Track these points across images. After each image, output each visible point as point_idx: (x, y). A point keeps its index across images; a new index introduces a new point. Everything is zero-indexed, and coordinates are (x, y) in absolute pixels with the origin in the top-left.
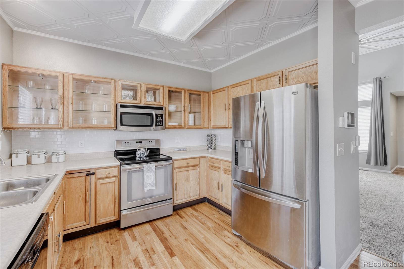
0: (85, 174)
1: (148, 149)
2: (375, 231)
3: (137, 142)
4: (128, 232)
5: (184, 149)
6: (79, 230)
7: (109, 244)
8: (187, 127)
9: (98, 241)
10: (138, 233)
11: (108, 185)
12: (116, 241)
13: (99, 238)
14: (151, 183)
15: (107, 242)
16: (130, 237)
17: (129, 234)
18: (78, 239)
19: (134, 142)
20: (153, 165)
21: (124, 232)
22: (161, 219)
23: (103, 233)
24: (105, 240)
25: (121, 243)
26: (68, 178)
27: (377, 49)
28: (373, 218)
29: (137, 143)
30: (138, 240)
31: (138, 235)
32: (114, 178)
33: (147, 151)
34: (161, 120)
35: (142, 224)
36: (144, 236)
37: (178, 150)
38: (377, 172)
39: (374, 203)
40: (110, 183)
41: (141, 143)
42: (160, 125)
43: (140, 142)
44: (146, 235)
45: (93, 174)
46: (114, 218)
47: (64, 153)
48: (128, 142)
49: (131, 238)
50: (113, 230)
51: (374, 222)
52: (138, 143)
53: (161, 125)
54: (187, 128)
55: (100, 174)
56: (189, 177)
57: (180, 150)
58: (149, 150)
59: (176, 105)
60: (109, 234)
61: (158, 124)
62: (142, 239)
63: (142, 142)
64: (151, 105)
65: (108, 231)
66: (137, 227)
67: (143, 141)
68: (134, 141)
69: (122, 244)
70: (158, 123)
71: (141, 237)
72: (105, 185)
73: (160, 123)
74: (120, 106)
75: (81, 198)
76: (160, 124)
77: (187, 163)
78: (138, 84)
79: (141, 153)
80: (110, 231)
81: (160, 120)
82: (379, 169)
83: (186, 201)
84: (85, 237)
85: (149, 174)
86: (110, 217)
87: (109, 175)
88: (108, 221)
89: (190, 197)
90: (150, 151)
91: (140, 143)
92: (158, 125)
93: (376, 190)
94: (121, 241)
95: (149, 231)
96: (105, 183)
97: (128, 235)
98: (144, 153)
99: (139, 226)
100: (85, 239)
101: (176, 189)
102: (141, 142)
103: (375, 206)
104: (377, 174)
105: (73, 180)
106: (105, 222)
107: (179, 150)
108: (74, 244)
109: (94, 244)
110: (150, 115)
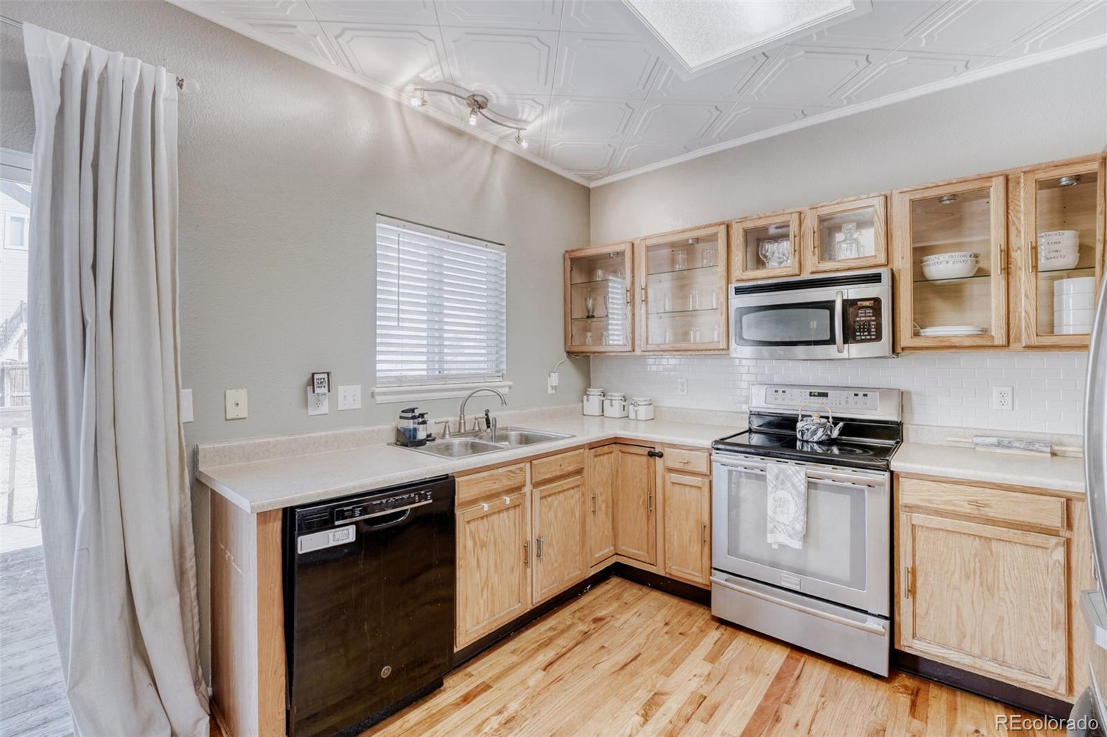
0: (646, 451)
1: (836, 420)
3: (811, 393)
4: (723, 634)
5: (1031, 443)
6: (638, 567)
7: (667, 628)
8: (1024, 345)
9: (659, 610)
10: (738, 652)
11: (687, 489)
12: (680, 634)
13: (667, 607)
14: (788, 526)
15: (667, 624)
16: (712, 646)
17: (719, 639)
18: (640, 586)
19: (803, 394)
20: (798, 472)
21: (717, 628)
22: (837, 667)
23: (683, 602)
24: (669, 618)
25: (683, 643)
26: (622, 452)
29: (811, 395)
30: (717, 664)
31: (732, 655)
32: (700, 479)
33: (835, 424)
34: (873, 318)
35: (771, 641)
36: (740, 669)
37: (994, 440)
40: (692, 486)
41: (825, 398)
42: (868, 337)
43: (824, 393)
44: (747, 669)
45: (661, 455)
46: (700, 580)
47: (647, 403)
48: (784, 392)
49: (711, 651)
50: (704, 609)
52: (814, 395)
53: (873, 337)
54: (1028, 347)
55: (672, 458)
56: (991, 570)
57: (1006, 443)
58: (841, 424)
59: (968, 254)
60: (688, 612)
61: (858, 334)
62: (728, 670)
63: (829, 395)
64: (837, 270)
65: (693, 605)
66: (753, 640)
67: (833, 392)
68: (803, 391)
69: (682, 647)
70: (860, 331)
71: (728, 665)
72: (682, 487)
73: (869, 331)
74: (736, 292)
75: (641, 500)
76: (869, 335)
77: (976, 504)
78: (789, 216)
79: (804, 429)
80: (696, 608)
81: (869, 321)
83: (969, 666)
84: (651, 591)
85: (781, 494)
86: (692, 572)
87: (689, 468)
88: (686, 579)
89: (995, 660)
90: (845, 425)
91: (821, 398)
92: (858, 338)
94: (687, 640)
95: (767, 668)
96: (682, 484)
97: (716, 639)
98: (813, 428)
99: (762, 640)
100: (649, 593)
101: (912, 591)
102: (825, 395)
105: (629, 458)
106: (683, 578)
107: (999, 445)
108: (629, 589)
109: (647, 610)
110: (829, 305)
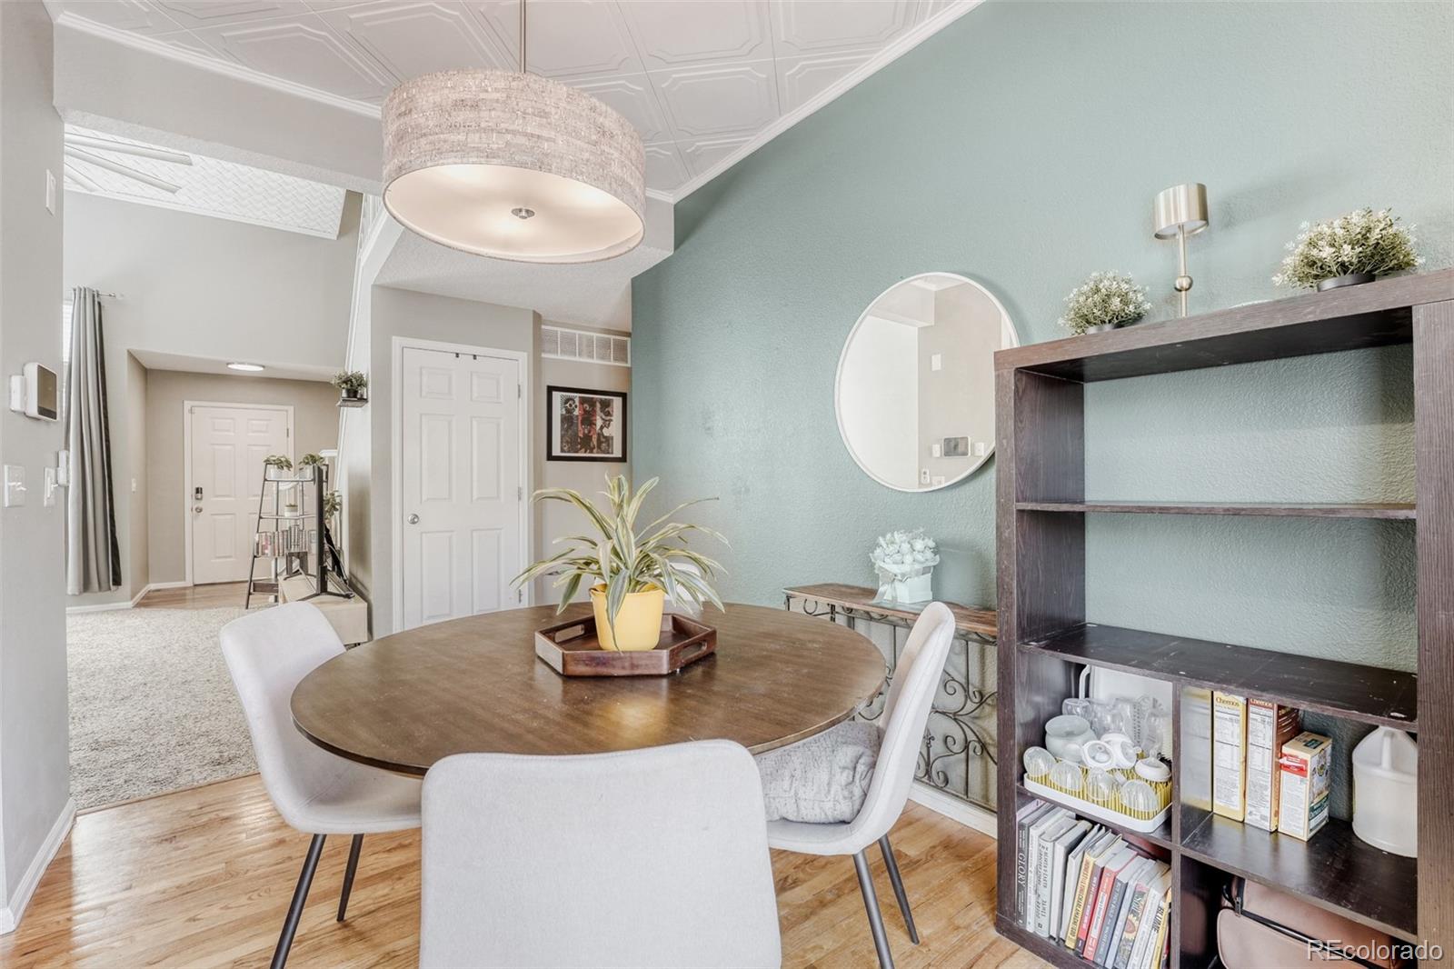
2: (106, 757)
27: (91, 191)
28: (96, 730)
38: (88, 614)
39: (93, 694)
51: (100, 740)
82: (96, 604)
93: (93, 662)
103: (98, 701)
104: (90, 619)
